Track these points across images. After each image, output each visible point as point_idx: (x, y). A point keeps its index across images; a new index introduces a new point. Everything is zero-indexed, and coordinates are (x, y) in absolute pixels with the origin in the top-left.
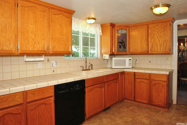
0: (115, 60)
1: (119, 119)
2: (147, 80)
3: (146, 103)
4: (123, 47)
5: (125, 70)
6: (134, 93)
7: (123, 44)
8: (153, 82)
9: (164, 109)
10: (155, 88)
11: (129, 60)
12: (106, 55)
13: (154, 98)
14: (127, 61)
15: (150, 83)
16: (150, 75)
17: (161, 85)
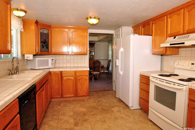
0: (38, 61)
1: (63, 117)
2: (73, 77)
3: (73, 97)
4: (46, 47)
5: (51, 70)
6: (62, 90)
7: (46, 44)
8: (78, 78)
9: (86, 97)
10: (80, 82)
11: (52, 60)
12: (29, 55)
13: (79, 90)
14: (50, 61)
15: (76, 78)
16: (75, 72)
17: (84, 79)
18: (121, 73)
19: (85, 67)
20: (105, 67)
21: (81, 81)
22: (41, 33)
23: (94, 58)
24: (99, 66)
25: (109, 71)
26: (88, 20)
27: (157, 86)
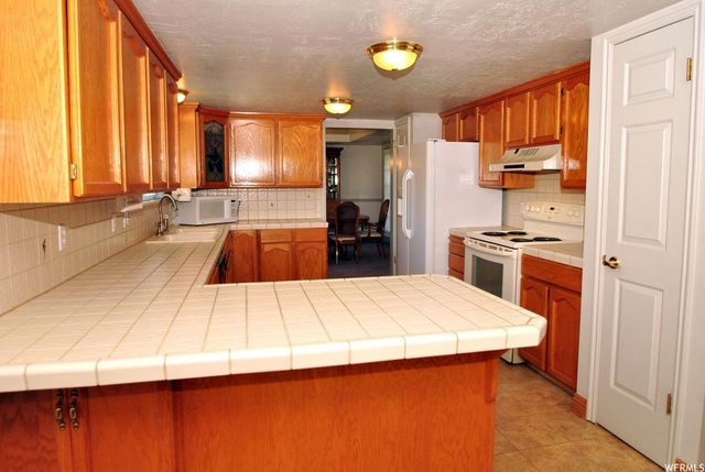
0: (201, 204)
2: (287, 245)
4: (218, 168)
5: (233, 227)
7: (218, 160)
8: (300, 247)
10: (304, 258)
11: (232, 201)
12: (184, 190)
14: (227, 205)
15: (294, 249)
16: (293, 232)
17: (315, 252)
18: (408, 233)
19: (316, 220)
20: (371, 221)
21: (307, 256)
22: (206, 132)
23: (339, 195)
24: (355, 220)
25: (383, 236)
26: (326, 106)
27: (478, 258)
